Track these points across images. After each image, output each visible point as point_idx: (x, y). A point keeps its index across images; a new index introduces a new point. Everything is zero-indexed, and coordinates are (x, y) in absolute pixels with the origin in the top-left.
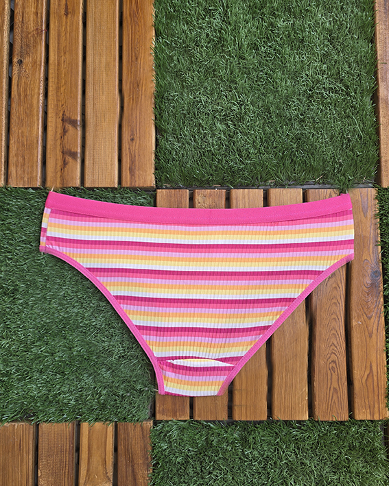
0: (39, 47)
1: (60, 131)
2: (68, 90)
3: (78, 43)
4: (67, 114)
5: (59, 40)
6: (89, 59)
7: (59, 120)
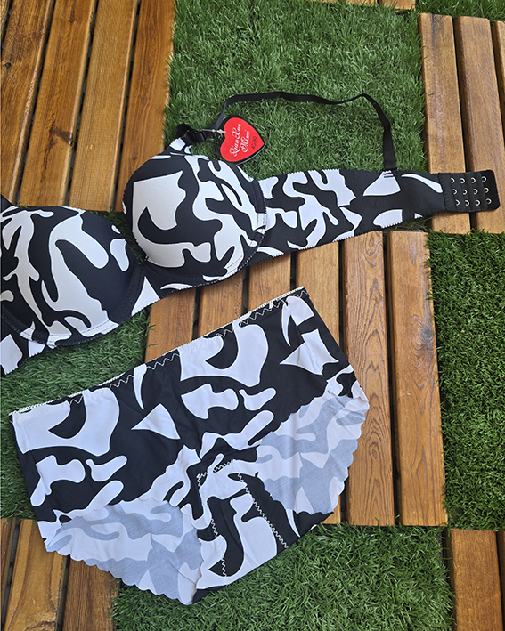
0: (34, 51)
1: (45, 143)
2: (62, 100)
3: (82, 52)
4: (57, 125)
5: (59, 46)
6: (93, 68)
7: (47, 131)
